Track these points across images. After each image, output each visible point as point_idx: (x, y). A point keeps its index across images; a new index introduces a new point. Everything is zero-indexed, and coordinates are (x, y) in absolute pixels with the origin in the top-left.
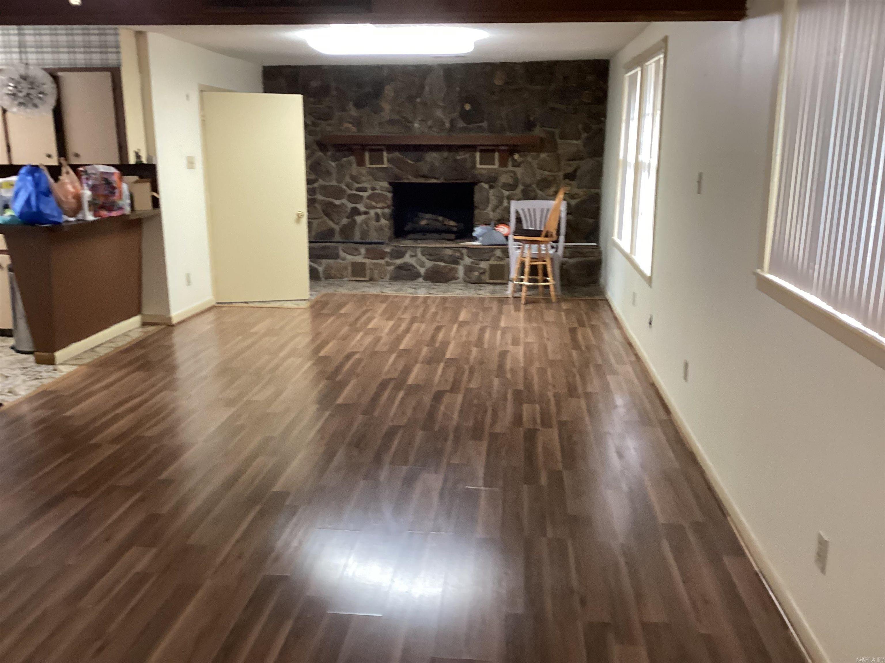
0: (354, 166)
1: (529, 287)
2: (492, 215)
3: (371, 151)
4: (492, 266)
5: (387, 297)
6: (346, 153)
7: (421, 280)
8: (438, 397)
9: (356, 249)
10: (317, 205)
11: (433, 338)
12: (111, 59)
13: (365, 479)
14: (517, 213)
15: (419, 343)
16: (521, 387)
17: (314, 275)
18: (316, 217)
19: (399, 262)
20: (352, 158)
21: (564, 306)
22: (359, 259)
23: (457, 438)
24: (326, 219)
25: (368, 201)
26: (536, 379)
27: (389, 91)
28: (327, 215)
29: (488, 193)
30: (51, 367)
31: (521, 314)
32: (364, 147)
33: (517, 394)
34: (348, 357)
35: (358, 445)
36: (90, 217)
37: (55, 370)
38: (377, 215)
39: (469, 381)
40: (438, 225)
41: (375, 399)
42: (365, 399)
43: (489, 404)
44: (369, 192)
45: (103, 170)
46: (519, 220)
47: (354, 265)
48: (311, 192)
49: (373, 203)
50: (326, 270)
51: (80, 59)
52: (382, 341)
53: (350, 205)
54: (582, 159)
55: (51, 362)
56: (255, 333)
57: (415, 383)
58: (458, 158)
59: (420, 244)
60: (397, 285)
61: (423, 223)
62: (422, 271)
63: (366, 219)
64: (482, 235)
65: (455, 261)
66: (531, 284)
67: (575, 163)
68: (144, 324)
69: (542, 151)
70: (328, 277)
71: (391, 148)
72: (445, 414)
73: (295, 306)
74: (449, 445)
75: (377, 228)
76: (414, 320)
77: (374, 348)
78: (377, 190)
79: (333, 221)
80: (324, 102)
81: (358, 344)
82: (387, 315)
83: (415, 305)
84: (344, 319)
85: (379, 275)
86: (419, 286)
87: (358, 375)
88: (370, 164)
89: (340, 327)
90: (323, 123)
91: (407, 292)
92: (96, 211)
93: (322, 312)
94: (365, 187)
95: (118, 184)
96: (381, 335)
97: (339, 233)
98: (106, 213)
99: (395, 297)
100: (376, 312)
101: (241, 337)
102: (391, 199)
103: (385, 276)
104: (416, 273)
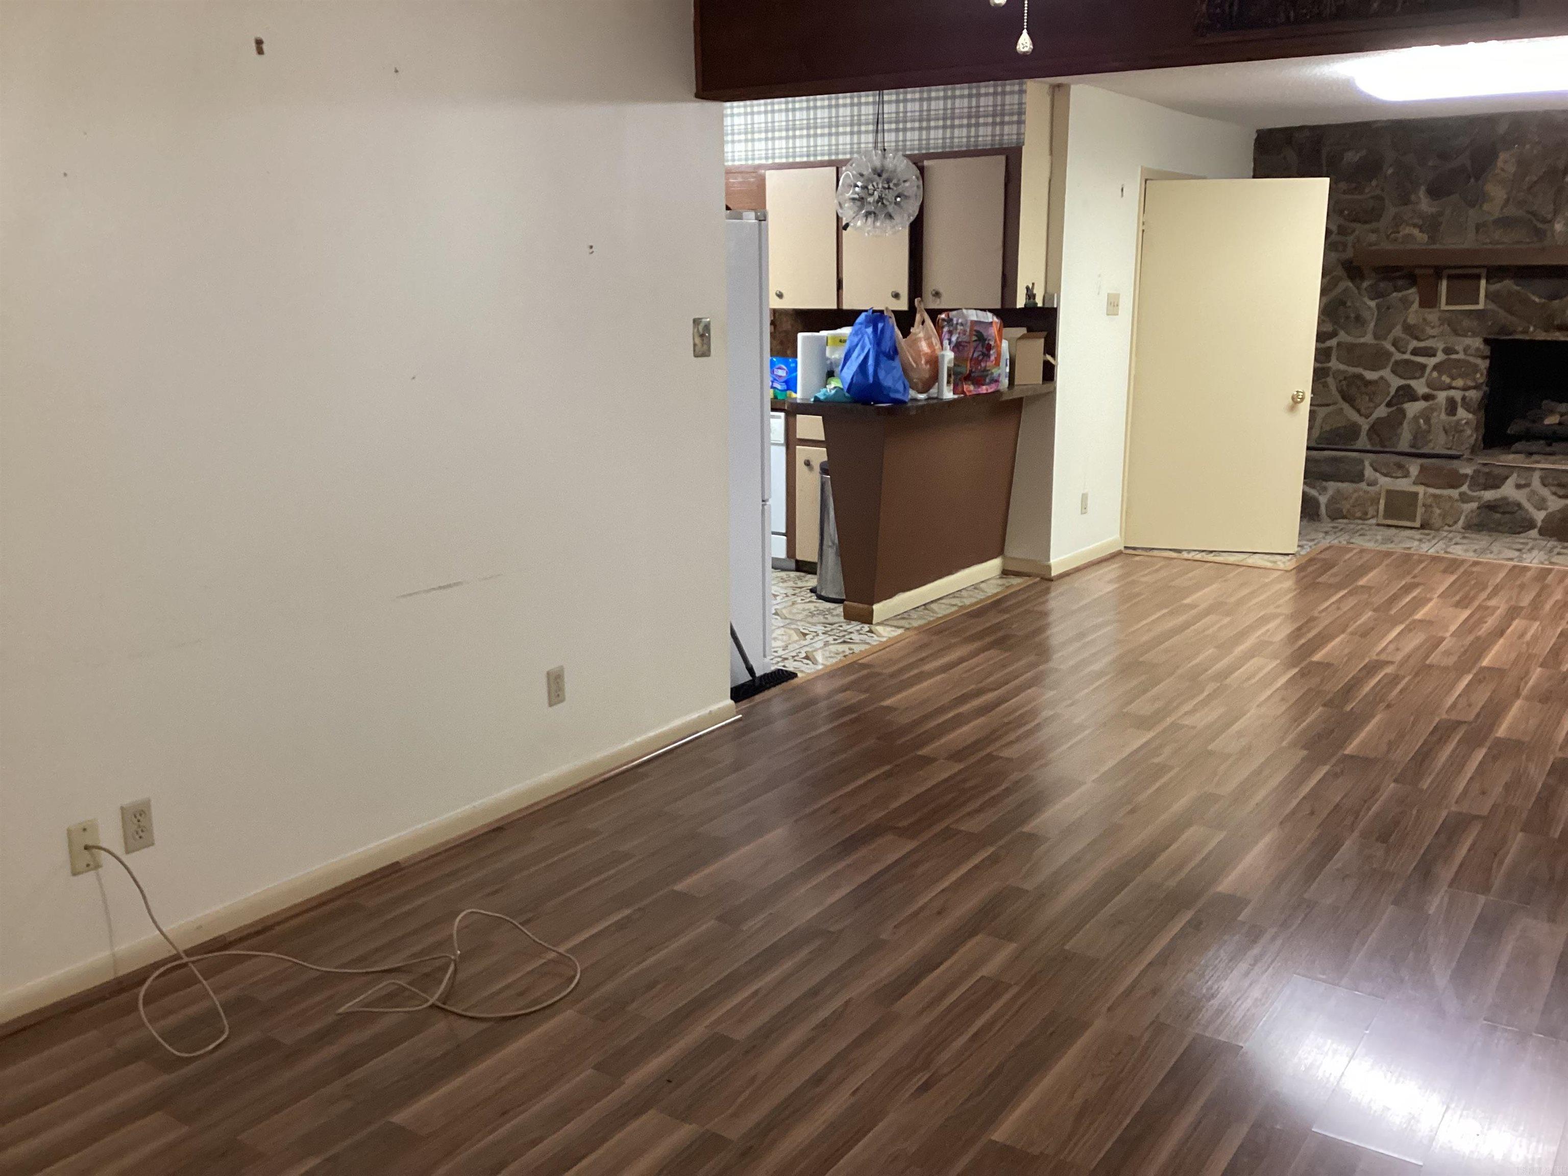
0: (1416, 306)
3: (1451, 278)
5: (1453, 565)
6: (1400, 283)
7: (1534, 533)
9: (1400, 466)
10: (1330, 380)
11: (1556, 653)
12: (1009, 134)
13: (1396, 902)
15: (1523, 661)
17: (1309, 511)
18: (1325, 402)
19: (1489, 495)
20: (1412, 293)
22: (1404, 485)
24: (1346, 407)
25: (1435, 374)
27: (1506, 162)
28: (1348, 398)
30: (866, 627)
32: (1438, 272)
34: (1372, 668)
35: (1383, 838)
36: (948, 394)
37: (871, 631)
38: (1451, 401)
41: (1424, 756)
42: (1404, 754)
44: (1440, 357)
45: (975, 319)
47: (1391, 494)
48: (1322, 355)
49: (1446, 379)
50: (1332, 501)
51: (960, 137)
52: (1442, 647)
53: (1396, 382)
55: (867, 618)
56: (1193, 606)
57: (1514, 737)
59: (1538, 462)
60: (1482, 540)
61: (1552, 420)
62: (1539, 516)
63: (1425, 409)
68: (1005, 573)
70: (1336, 514)
71: (1496, 273)
73: (1269, 565)
75: (1447, 427)
76: (1513, 613)
77: (1427, 657)
78: (1457, 353)
79: (1358, 411)
80: (1367, 191)
81: (1392, 647)
82: (1457, 598)
83: (1518, 582)
84: (1366, 596)
85: (1444, 518)
86: (1529, 547)
87: (1389, 706)
88: (1447, 304)
89: (1357, 612)
90: (1359, 228)
91: (1501, 556)
92: (958, 385)
93: (1320, 580)
94: (1431, 348)
95: (995, 341)
96: (1440, 634)
97: (1367, 434)
98: (972, 388)
99: (1476, 563)
100: (1433, 590)
101: (1165, 611)
102: (1485, 372)
103: (1456, 522)
104: (1524, 519)
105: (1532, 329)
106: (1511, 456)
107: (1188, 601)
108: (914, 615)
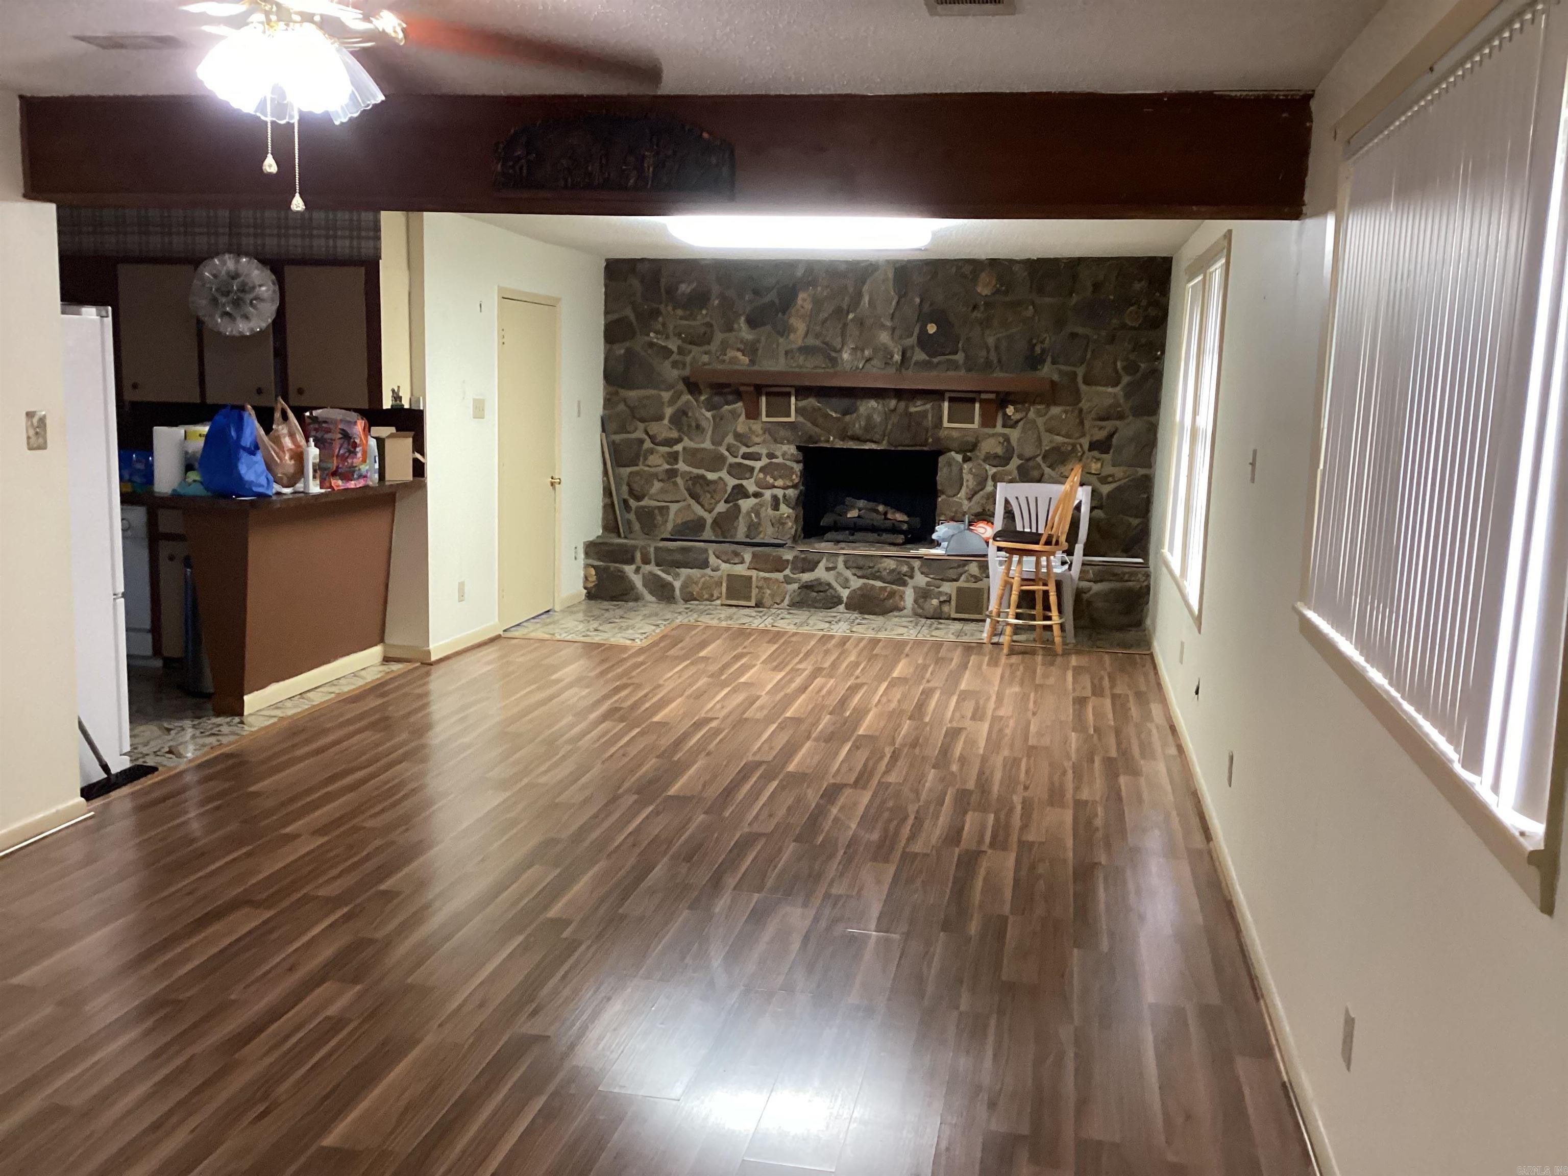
0: (743, 417)
1: (1017, 629)
2: (966, 505)
3: (768, 394)
4: (960, 590)
5: (778, 635)
6: (730, 398)
7: (841, 608)
8: (832, 793)
9: (736, 554)
10: (679, 480)
11: (843, 702)
12: (364, 248)
13: (690, 908)
14: (1007, 502)
15: (817, 710)
16: (971, 785)
17: (666, 594)
18: (674, 499)
19: (806, 577)
20: (739, 406)
21: (1074, 661)
22: (740, 570)
23: (849, 859)
24: (693, 503)
25: (761, 475)
26: (998, 776)
27: (804, 300)
28: (695, 496)
29: (961, 469)
30: (237, 719)
31: (999, 671)
32: (759, 389)
33: (963, 797)
34: (698, 725)
35: (688, 859)
36: (315, 488)
37: (241, 723)
38: (775, 498)
39: (887, 772)
40: (877, 519)
42: (714, 791)
43: (912, 809)
44: (765, 461)
45: (340, 417)
46: (1009, 514)
47: (731, 578)
48: (670, 458)
49: (770, 480)
50: (684, 587)
51: (319, 246)
52: (758, 703)
53: (732, 482)
54: (1121, 417)
55: (237, 710)
56: (558, 681)
57: (800, 771)
58: (913, 409)
59: (843, 549)
60: (801, 615)
61: (853, 514)
62: (845, 594)
63: (756, 505)
64: (949, 539)
65: (900, 580)
66: (1020, 622)
67: (1109, 425)
68: (387, 660)
69: (1055, 404)
70: (689, 597)
71: (803, 392)
72: (836, 820)
74: (833, 867)
75: (773, 521)
76: (817, 672)
77: (744, 713)
78: (777, 458)
79: (703, 506)
80: (699, 317)
81: (719, 706)
82: (775, 664)
83: (825, 648)
84: (703, 665)
85: (772, 598)
86: (836, 620)
87: (708, 754)
88: (767, 416)
89: (695, 678)
90: (695, 350)
91: (815, 628)
92: (325, 479)
93: (668, 654)
94: (758, 453)
95: (361, 440)
96: (758, 693)
97: (711, 527)
98: (340, 482)
99: (795, 634)
100: (757, 658)
101: (533, 687)
102: (799, 473)
103: (782, 601)
104: (833, 597)
105: (832, 438)
106: (823, 544)
107: (554, 677)
108: (289, 704)
